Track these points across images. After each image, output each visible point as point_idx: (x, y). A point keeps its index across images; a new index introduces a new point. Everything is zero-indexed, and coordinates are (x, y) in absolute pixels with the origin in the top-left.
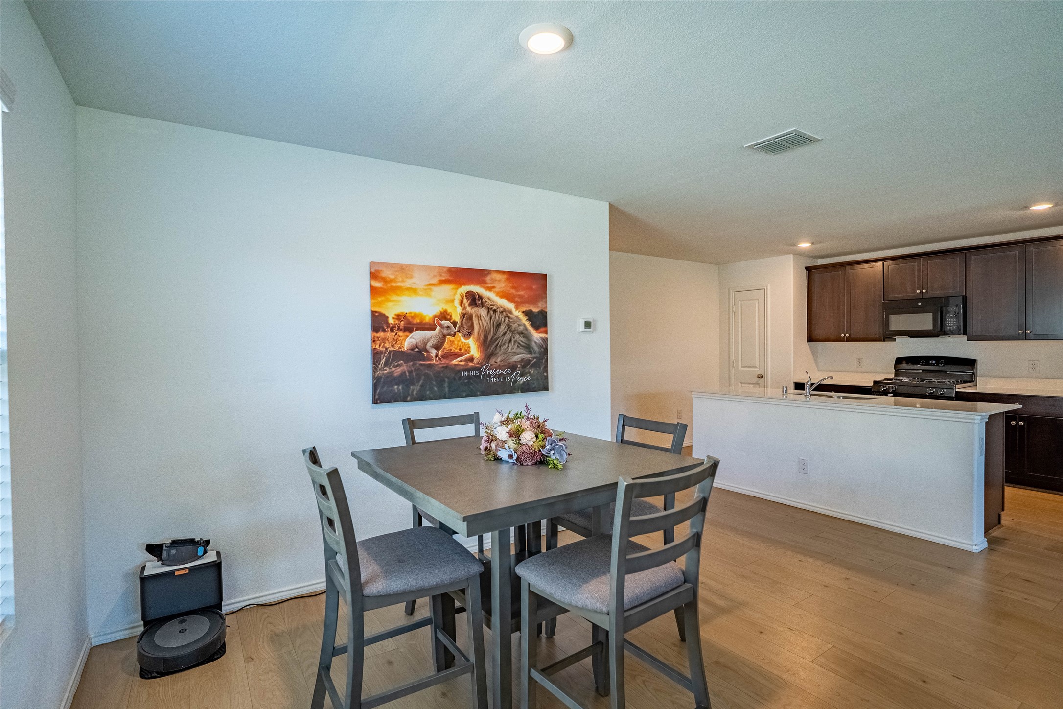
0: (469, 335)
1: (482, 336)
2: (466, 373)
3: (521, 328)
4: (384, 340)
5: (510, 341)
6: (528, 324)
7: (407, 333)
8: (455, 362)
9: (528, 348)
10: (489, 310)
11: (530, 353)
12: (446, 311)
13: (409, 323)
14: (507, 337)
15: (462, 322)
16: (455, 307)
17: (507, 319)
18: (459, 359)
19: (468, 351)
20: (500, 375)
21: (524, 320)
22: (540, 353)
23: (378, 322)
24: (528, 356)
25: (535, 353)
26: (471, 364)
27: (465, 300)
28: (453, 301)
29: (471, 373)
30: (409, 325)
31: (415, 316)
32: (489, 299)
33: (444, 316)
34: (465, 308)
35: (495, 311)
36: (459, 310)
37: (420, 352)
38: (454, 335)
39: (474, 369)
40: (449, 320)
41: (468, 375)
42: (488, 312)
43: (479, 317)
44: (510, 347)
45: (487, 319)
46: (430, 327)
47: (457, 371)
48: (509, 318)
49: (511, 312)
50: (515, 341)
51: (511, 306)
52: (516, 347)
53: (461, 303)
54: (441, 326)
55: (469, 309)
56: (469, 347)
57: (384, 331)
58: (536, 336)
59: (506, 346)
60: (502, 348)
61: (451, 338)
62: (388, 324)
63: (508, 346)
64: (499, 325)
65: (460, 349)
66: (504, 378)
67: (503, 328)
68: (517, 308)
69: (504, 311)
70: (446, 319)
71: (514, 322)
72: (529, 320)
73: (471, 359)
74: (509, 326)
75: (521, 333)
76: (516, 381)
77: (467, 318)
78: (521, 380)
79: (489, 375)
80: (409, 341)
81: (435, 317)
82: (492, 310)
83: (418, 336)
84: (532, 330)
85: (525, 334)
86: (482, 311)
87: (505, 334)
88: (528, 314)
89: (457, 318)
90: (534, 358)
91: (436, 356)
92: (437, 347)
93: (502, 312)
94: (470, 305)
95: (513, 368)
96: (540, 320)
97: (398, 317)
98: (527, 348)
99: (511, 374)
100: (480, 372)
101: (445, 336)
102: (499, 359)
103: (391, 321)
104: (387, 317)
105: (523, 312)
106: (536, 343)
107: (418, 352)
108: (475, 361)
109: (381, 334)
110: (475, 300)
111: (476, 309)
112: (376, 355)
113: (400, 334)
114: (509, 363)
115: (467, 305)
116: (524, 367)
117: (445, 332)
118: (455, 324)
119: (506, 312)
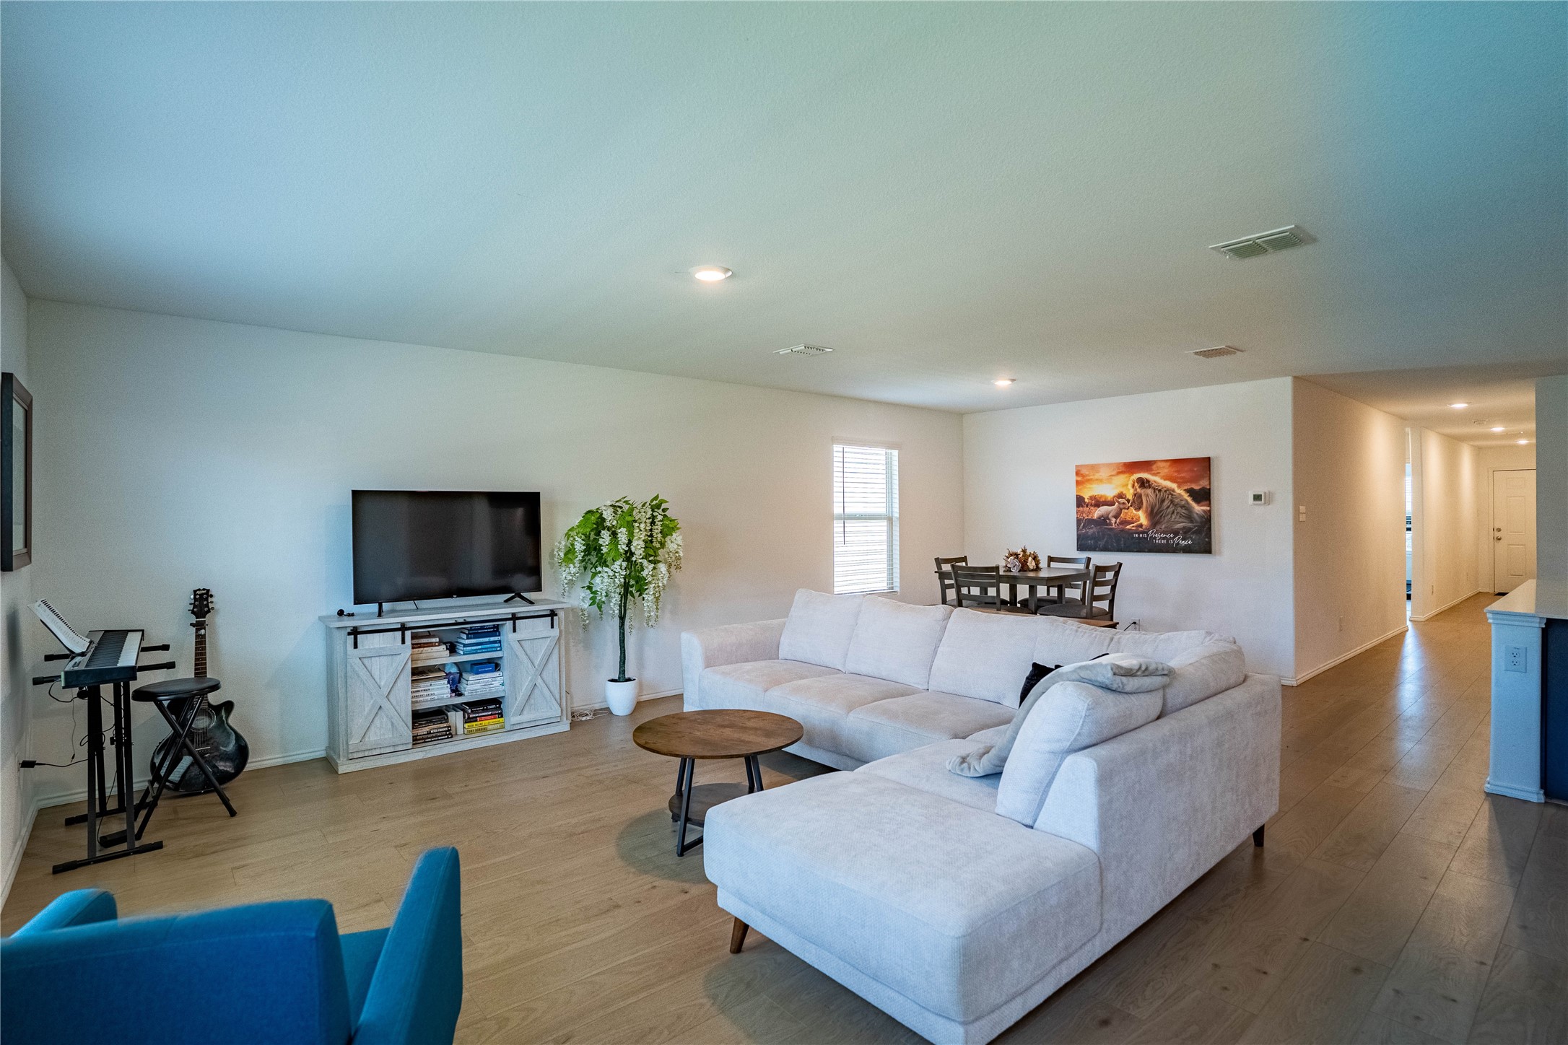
0: (1139, 508)
1: (1149, 509)
2: (1137, 535)
3: (1183, 503)
4: (1083, 512)
5: (1173, 512)
6: (1189, 499)
7: (1096, 508)
8: (1128, 527)
9: (1190, 517)
10: (1155, 489)
11: (1192, 522)
12: (1122, 493)
13: (1098, 501)
14: (1171, 510)
15: (1133, 499)
16: (1129, 490)
17: (1170, 496)
18: (1132, 525)
19: (1138, 519)
20: (1164, 538)
21: (1186, 496)
22: (1201, 523)
23: (1080, 501)
24: (1190, 525)
25: (1196, 522)
26: (1140, 529)
27: (1136, 484)
28: (1127, 485)
29: (1141, 535)
30: (1098, 503)
31: (1101, 497)
32: (1155, 482)
33: (1121, 496)
34: (1136, 490)
35: (1160, 491)
36: (1132, 491)
37: (1105, 520)
38: (1128, 509)
39: (1143, 532)
40: (1125, 498)
41: (1139, 537)
42: (1154, 492)
43: (1147, 496)
44: (1173, 517)
45: (1153, 496)
46: (1112, 504)
47: (1130, 533)
48: (1172, 495)
49: (1174, 491)
50: (1178, 513)
51: (1174, 486)
52: (1178, 517)
53: (1133, 486)
54: (1118, 502)
55: (1139, 490)
56: (1139, 517)
57: (1082, 507)
58: (1198, 509)
59: (1169, 516)
60: (1166, 518)
61: (1126, 511)
62: (1085, 502)
63: (1171, 517)
64: (1163, 501)
65: (1133, 518)
66: (1167, 541)
67: (1166, 503)
68: (1179, 487)
69: (1168, 490)
70: (1123, 498)
71: (1177, 498)
72: (1190, 496)
73: (1141, 526)
74: (1172, 501)
75: (1183, 507)
76: (1178, 543)
77: (1138, 497)
78: (1183, 543)
79: (1155, 538)
80: (1098, 513)
81: (1115, 497)
82: (1158, 490)
83: (1103, 510)
84: (1194, 504)
85: (1187, 507)
86: (1149, 491)
87: (1168, 507)
88: (1191, 492)
89: (1130, 497)
90: (1195, 526)
91: (1116, 523)
92: (1116, 517)
93: (1166, 491)
94: (1139, 487)
95: (1176, 533)
96: (1203, 496)
97: (1091, 498)
98: (1188, 518)
99: (1174, 538)
100: (1148, 535)
101: (1121, 510)
102: (1163, 526)
103: (1086, 500)
104: (1084, 498)
105: (1185, 490)
106: (1197, 514)
107: (1103, 520)
108: (1144, 527)
109: (1081, 509)
110: (1143, 483)
111: (1145, 490)
112: (1079, 521)
113: (1092, 508)
114: (1172, 530)
115: (1137, 487)
116: (1185, 533)
117: (1122, 506)
118: (1128, 501)
119: (1170, 491)
